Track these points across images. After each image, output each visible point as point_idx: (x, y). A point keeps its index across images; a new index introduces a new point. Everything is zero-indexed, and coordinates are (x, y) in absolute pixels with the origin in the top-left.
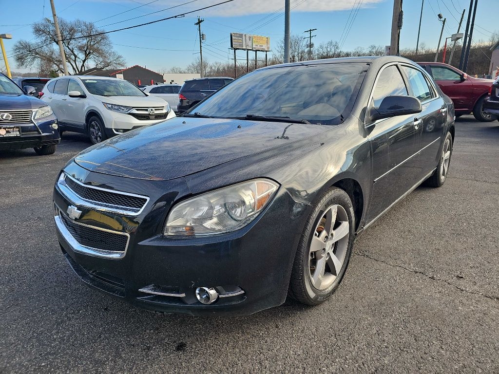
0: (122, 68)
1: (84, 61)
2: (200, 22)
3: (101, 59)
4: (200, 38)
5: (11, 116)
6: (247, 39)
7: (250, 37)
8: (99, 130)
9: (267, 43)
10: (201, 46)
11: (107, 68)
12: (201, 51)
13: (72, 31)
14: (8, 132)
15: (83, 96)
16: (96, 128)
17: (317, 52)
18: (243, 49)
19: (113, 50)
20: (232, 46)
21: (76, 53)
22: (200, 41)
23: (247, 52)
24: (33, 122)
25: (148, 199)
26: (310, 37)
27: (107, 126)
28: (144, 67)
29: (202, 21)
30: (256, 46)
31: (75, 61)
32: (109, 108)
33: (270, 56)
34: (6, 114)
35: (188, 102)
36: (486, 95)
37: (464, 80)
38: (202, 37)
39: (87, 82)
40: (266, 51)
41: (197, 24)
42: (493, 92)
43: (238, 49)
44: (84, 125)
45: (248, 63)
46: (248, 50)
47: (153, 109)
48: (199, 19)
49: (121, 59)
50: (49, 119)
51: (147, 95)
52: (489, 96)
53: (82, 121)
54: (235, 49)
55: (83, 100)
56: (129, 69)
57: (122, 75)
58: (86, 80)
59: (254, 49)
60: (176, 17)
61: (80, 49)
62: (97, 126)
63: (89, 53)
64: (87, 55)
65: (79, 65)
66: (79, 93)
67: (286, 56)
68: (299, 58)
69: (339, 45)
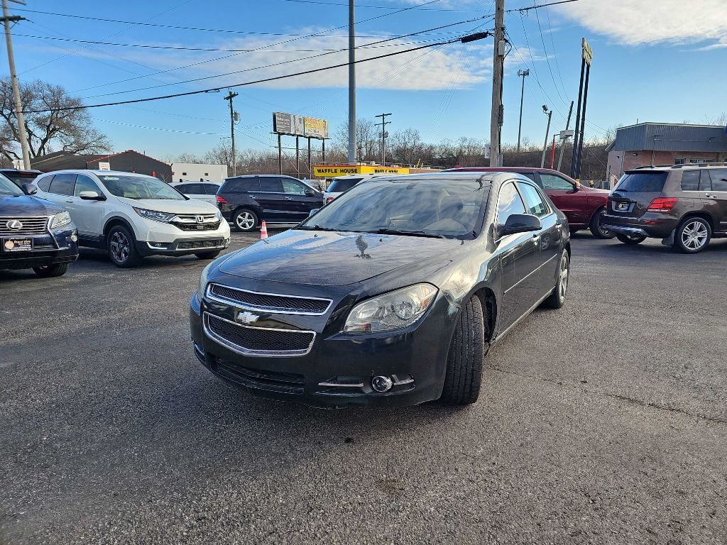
0: (105, 153)
1: (44, 141)
2: (231, 96)
3: (72, 139)
4: (232, 117)
5: (21, 224)
6: (297, 121)
7: (300, 119)
8: (125, 243)
9: (325, 128)
10: (232, 129)
11: (83, 153)
12: (233, 135)
13: (27, 97)
14: (16, 245)
15: (102, 198)
16: (121, 241)
17: (390, 143)
18: (291, 135)
19: (92, 127)
20: (275, 130)
21: (31, 129)
22: (232, 122)
23: (297, 139)
24: (48, 233)
25: (332, 301)
26: (384, 123)
27: (139, 238)
28: (142, 153)
29: (235, 95)
30: (310, 130)
31: (29, 140)
32: (143, 215)
33: (328, 145)
34: (15, 221)
35: (230, 207)
36: (602, 208)
37: (578, 190)
38: (234, 116)
39: (106, 179)
40: (324, 139)
41: (227, 98)
42: (610, 205)
43: (283, 134)
44: (100, 235)
45: (297, 153)
46: (298, 136)
47: (202, 217)
48: (230, 93)
49: (103, 140)
50: (67, 229)
51: (187, 199)
52: (605, 209)
53: (98, 230)
54: (280, 134)
55: (101, 203)
56: (118, 155)
57: (108, 164)
58: (104, 176)
59: (308, 136)
60: (207, 91)
61: (40, 123)
62: (122, 238)
63: (54, 130)
64: (50, 133)
65: (36, 147)
66: (95, 194)
67: (350, 147)
68: (368, 150)
69: (420, 134)
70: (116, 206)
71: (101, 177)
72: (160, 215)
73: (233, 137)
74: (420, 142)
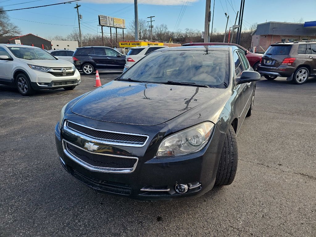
0: (18, 35)
2: (77, 7)
4: (79, 17)
6: (110, 20)
7: (112, 19)
8: (25, 83)
9: (123, 23)
10: (79, 23)
11: (6, 35)
12: (79, 26)
15: (11, 59)
16: (23, 82)
17: (154, 31)
18: (107, 26)
20: (100, 24)
22: (79, 19)
23: (111, 28)
25: (148, 137)
26: (151, 21)
27: (32, 80)
28: (36, 35)
29: (79, 6)
30: (116, 24)
32: (33, 68)
33: (125, 32)
35: (80, 63)
36: (258, 62)
37: (247, 54)
38: (80, 17)
39: (12, 49)
40: (123, 29)
41: (76, 8)
42: (263, 61)
43: (104, 26)
44: (12, 79)
45: (111, 36)
46: (111, 27)
47: (65, 69)
48: (77, 5)
51: (57, 59)
52: (260, 63)
53: (10, 76)
54: (102, 26)
55: (10, 62)
56: (24, 36)
57: (20, 40)
58: (11, 47)
59: (115, 27)
60: (65, 3)
62: (23, 81)
66: (7, 57)
67: (136, 33)
68: (144, 34)
69: (168, 27)
70: (19, 63)
71: (9, 48)
72: (43, 68)
73: (79, 27)
74: (168, 30)
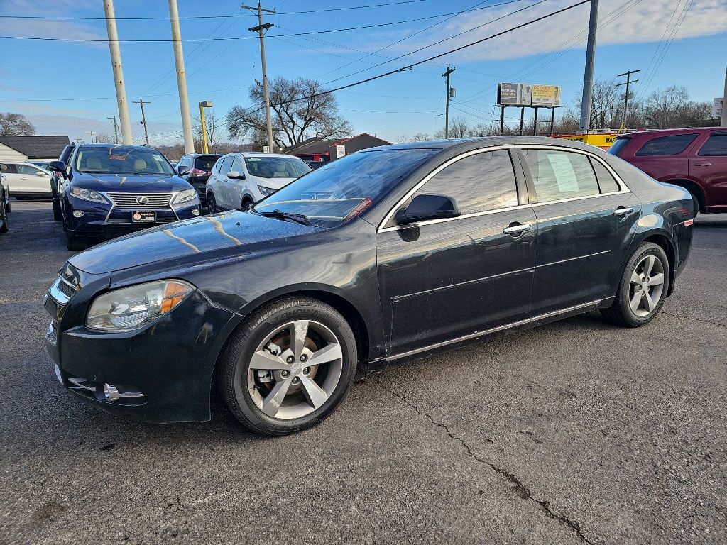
1: (303, 130)
2: (449, 71)
3: (324, 127)
4: (448, 93)
5: (147, 199)
6: (524, 90)
7: (528, 88)
9: (556, 95)
10: (447, 105)
11: (330, 138)
12: (447, 111)
13: (293, 91)
14: (142, 217)
15: (242, 178)
17: (645, 105)
18: (516, 106)
19: (338, 114)
20: (499, 102)
21: (295, 120)
22: (448, 98)
23: (523, 110)
24: (170, 208)
26: (628, 83)
28: (374, 136)
29: (452, 70)
30: (538, 99)
31: (292, 130)
33: (560, 115)
34: (143, 198)
38: (450, 92)
39: (250, 160)
40: (554, 107)
41: (445, 75)
43: (508, 106)
45: (521, 125)
46: (524, 106)
48: (448, 68)
49: (347, 125)
50: (189, 205)
54: (503, 106)
55: (241, 183)
56: (355, 138)
57: (344, 147)
58: (250, 158)
61: (300, 114)
63: (310, 119)
64: (307, 122)
65: (297, 134)
66: (238, 174)
67: (583, 114)
68: (614, 115)
70: (250, 184)
71: (247, 159)
73: (447, 114)
